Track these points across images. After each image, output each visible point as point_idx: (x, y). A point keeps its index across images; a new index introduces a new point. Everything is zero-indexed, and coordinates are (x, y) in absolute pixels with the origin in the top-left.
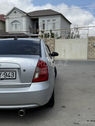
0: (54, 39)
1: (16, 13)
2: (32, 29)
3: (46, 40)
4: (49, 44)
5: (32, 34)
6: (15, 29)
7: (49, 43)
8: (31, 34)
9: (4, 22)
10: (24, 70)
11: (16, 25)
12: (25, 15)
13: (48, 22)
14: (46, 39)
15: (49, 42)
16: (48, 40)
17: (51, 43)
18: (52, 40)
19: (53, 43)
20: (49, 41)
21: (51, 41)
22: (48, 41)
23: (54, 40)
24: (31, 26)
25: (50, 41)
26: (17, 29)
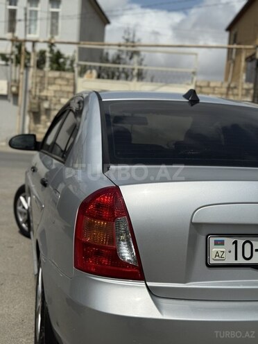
0: (74, 76)
3: (43, 77)
4: (53, 94)
7: (55, 91)
13: (31, 6)
14: (41, 74)
15: (52, 88)
16: (49, 78)
17: (61, 91)
18: (68, 80)
19: (68, 92)
20: (54, 84)
21: (60, 85)
22: (49, 84)
23: (72, 81)
25: (59, 81)
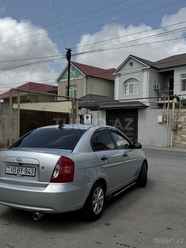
1: (132, 66)
2: (160, 92)
3: (178, 113)
5: (160, 99)
6: (130, 93)
7: (184, 119)
8: (158, 101)
9: (112, 83)
10: (43, 168)
11: (131, 86)
12: (149, 67)
16: (181, 112)
20: (184, 115)
22: (181, 115)
24: (159, 85)
26: (133, 93)
